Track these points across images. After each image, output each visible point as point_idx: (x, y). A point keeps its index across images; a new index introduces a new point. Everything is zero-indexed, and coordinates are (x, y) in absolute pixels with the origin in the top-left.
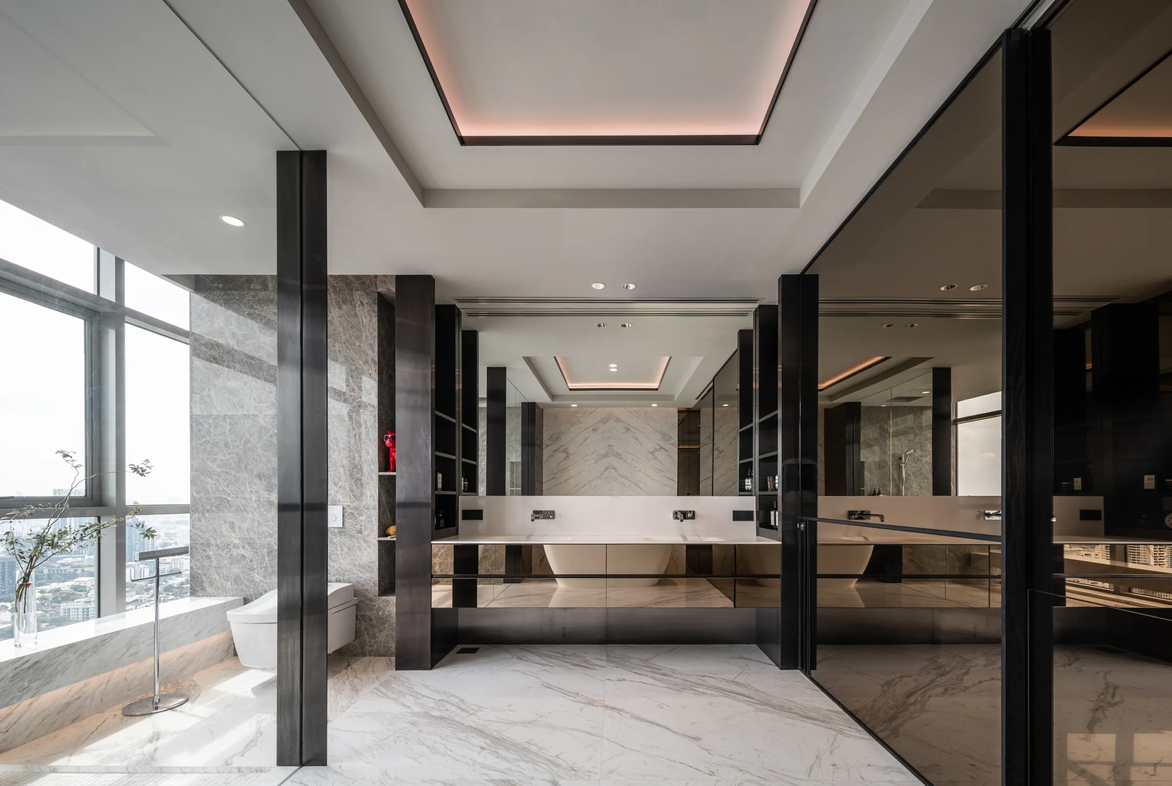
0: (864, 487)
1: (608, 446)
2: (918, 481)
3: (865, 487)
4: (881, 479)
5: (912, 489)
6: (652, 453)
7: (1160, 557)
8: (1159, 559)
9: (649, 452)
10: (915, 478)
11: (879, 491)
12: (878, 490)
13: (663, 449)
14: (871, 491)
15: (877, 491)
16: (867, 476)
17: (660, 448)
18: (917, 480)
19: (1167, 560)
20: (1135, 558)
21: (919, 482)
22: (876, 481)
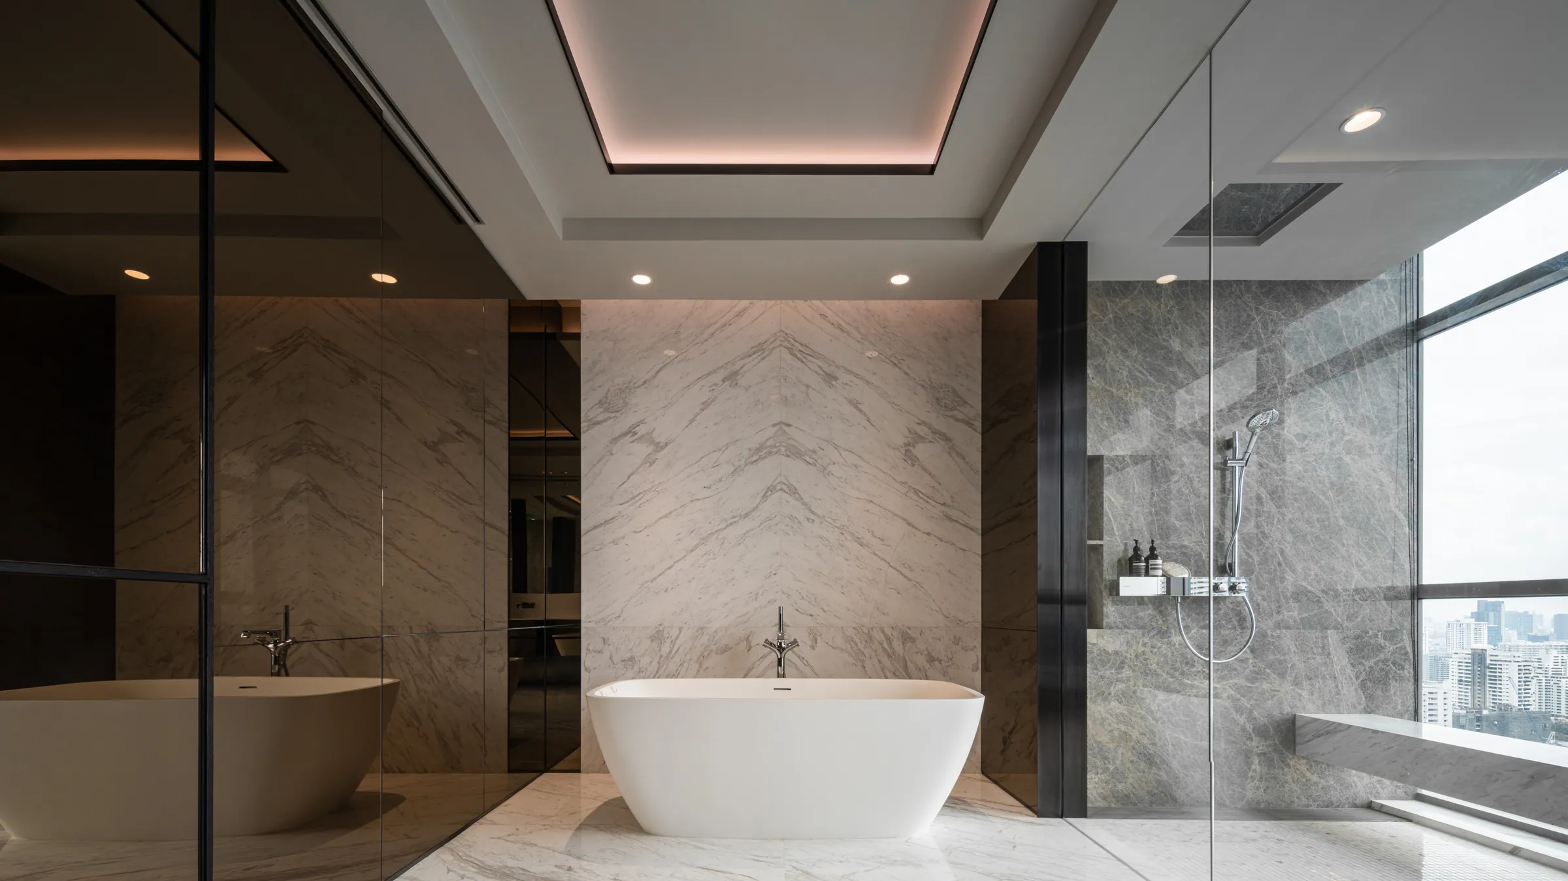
0: (1101, 538)
1: (298, 423)
2: (1289, 516)
3: (1106, 537)
4: (1157, 513)
5: (1267, 543)
6: (433, 447)
7: (1525, 693)
8: (1524, 697)
9: (425, 444)
10: (1279, 507)
11: (1152, 549)
12: (1149, 546)
13: (468, 434)
14: (1126, 550)
15: (1145, 551)
16: (1112, 503)
17: (458, 433)
18: (1283, 515)
19: (1534, 698)
20: (1496, 696)
21: (1291, 521)
22: (1142, 518)
